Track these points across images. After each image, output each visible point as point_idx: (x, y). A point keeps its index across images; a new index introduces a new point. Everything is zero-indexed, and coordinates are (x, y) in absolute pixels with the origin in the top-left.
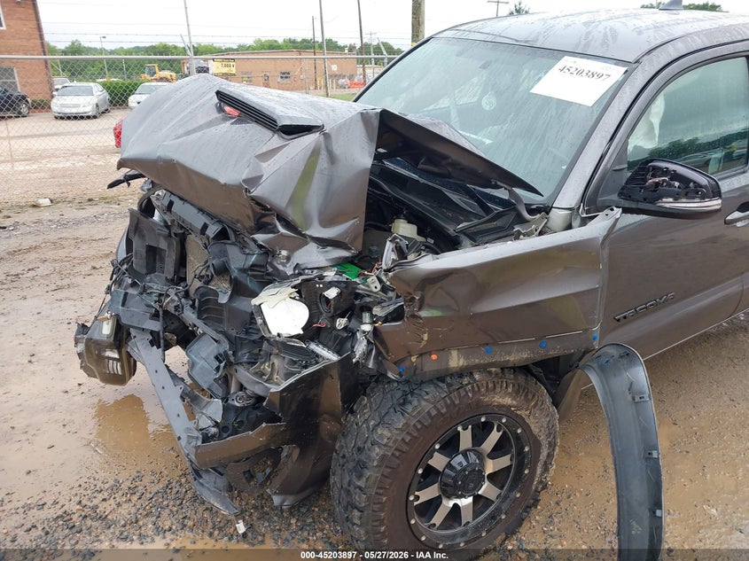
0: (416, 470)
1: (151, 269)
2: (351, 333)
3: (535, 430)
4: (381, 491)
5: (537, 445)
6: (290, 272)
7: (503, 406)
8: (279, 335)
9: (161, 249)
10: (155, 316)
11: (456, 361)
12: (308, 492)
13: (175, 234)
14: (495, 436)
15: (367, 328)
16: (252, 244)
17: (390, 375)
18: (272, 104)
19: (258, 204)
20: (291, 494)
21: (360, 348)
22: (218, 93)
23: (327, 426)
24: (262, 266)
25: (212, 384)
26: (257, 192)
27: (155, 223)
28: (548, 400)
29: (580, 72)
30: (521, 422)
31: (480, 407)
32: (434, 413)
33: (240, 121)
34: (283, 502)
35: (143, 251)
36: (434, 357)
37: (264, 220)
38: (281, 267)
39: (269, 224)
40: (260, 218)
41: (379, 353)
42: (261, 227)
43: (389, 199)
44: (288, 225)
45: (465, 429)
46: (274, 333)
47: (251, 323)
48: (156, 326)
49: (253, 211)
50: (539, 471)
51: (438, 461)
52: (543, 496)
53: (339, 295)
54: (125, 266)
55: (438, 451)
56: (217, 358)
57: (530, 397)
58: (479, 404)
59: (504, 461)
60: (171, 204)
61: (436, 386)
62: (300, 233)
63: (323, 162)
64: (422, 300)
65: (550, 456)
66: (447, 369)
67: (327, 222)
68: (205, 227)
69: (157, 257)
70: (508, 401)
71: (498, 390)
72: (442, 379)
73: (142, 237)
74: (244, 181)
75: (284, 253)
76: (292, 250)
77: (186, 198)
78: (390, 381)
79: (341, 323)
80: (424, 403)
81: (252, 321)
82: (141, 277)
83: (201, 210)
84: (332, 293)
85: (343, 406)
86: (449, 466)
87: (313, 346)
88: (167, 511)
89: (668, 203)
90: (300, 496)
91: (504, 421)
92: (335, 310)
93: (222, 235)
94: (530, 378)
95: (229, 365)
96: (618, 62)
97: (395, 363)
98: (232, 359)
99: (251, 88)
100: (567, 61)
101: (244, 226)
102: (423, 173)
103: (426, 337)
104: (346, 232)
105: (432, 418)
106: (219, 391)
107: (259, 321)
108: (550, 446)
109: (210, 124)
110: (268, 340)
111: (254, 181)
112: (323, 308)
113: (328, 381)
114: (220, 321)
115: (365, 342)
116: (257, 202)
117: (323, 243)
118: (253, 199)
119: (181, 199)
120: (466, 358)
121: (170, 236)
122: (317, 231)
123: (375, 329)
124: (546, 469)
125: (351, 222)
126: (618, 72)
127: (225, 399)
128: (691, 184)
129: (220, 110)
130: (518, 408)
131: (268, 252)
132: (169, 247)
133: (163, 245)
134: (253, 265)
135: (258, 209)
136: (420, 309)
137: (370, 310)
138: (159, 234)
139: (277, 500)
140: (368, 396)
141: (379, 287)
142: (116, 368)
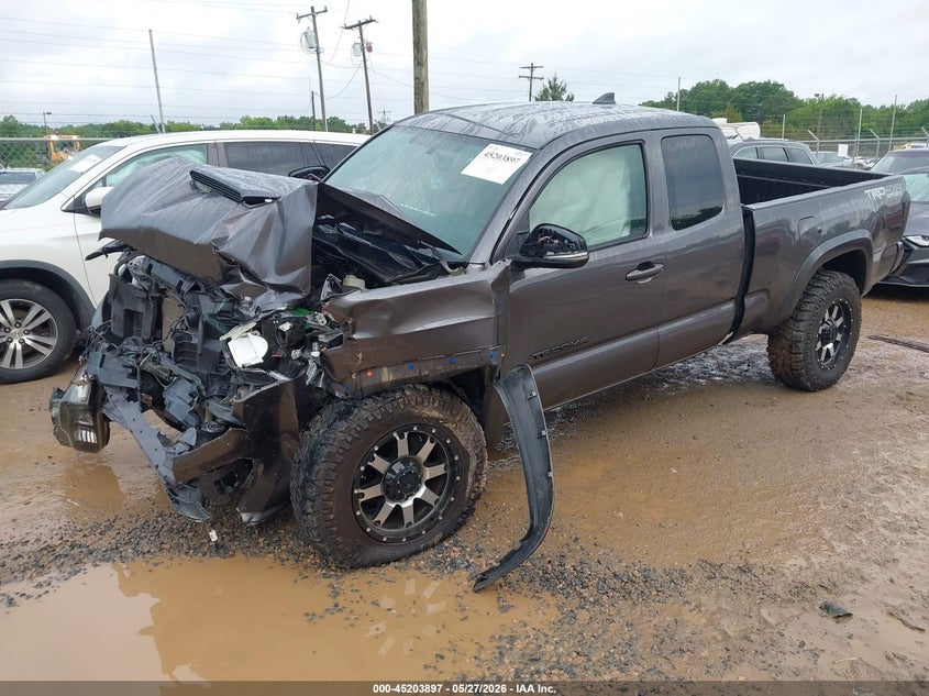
0: (359, 467)
1: (129, 333)
2: (304, 362)
3: (463, 443)
4: (329, 483)
5: (465, 456)
6: (252, 314)
7: (432, 418)
8: (243, 367)
9: (138, 313)
10: (133, 375)
11: (387, 376)
12: (273, 511)
13: (152, 297)
14: (428, 447)
15: (316, 354)
16: (220, 294)
17: (337, 394)
18: (238, 181)
19: (225, 259)
20: (258, 512)
21: (311, 372)
22: (192, 173)
23: (287, 444)
24: (229, 312)
25: (187, 417)
26: (223, 249)
27: (133, 287)
28: (473, 418)
29: (498, 156)
30: (450, 434)
31: (411, 418)
32: (371, 419)
33: (211, 195)
34: (251, 518)
35: (122, 315)
36: (369, 374)
37: (230, 272)
38: (245, 312)
39: (234, 276)
40: (227, 271)
41: (327, 377)
42: (228, 279)
43: (344, 262)
44: (250, 275)
45: (402, 437)
46: (240, 365)
47: (221, 362)
48: (134, 384)
49: (221, 265)
50: (470, 480)
51: (380, 464)
52: (478, 506)
53: (291, 328)
54: (102, 333)
55: (377, 452)
56: (190, 395)
57: (455, 412)
58: (410, 416)
59: (439, 470)
60: (150, 266)
61: (375, 400)
62: (258, 281)
63: (277, 225)
64: (354, 324)
65: (480, 467)
66: (381, 384)
67: (281, 271)
68: (181, 283)
69: (135, 321)
70: (435, 414)
71: (426, 403)
72: (378, 394)
73: (121, 301)
74: (214, 241)
75: (247, 299)
76: (254, 297)
77: (162, 260)
78: (338, 400)
79: (296, 354)
80: (363, 412)
81: (222, 359)
82: (119, 341)
83: (177, 270)
84: (286, 327)
85: (299, 424)
86: (390, 470)
87: (273, 374)
88: (146, 540)
89: (550, 256)
90: (268, 513)
91: (434, 431)
92: (290, 342)
93: (195, 288)
94: (455, 397)
95: (202, 400)
96: (527, 149)
97: (340, 383)
98: (204, 393)
99: (221, 169)
100: (492, 148)
101: (214, 281)
102: (368, 237)
103: (360, 356)
104: (297, 279)
105: (369, 423)
106: (192, 420)
107: (227, 356)
108: (478, 458)
109: (185, 198)
110: (234, 371)
111: (222, 240)
112: (279, 340)
113: (284, 398)
114: (194, 364)
115: (315, 368)
116: (224, 257)
117: (280, 289)
118: (220, 255)
119: (158, 262)
120: (394, 372)
121: (147, 298)
122: (272, 279)
123: (322, 354)
124: (477, 478)
125: (301, 270)
126: (525, 156)
127: (198, 427)
128: (566, 241)
129: (194, 187)
130: (446, 421)
131: (234, 300)
132: (147, 309)
133: (140, 308)
134: (221, 312)
135: (225, 263)
136: (353, 333)
137: (316, 339)
138: (138, 297)
139: (245, 517)
140: (320, 415)
141: (325, 322)
142: (91, 437)
